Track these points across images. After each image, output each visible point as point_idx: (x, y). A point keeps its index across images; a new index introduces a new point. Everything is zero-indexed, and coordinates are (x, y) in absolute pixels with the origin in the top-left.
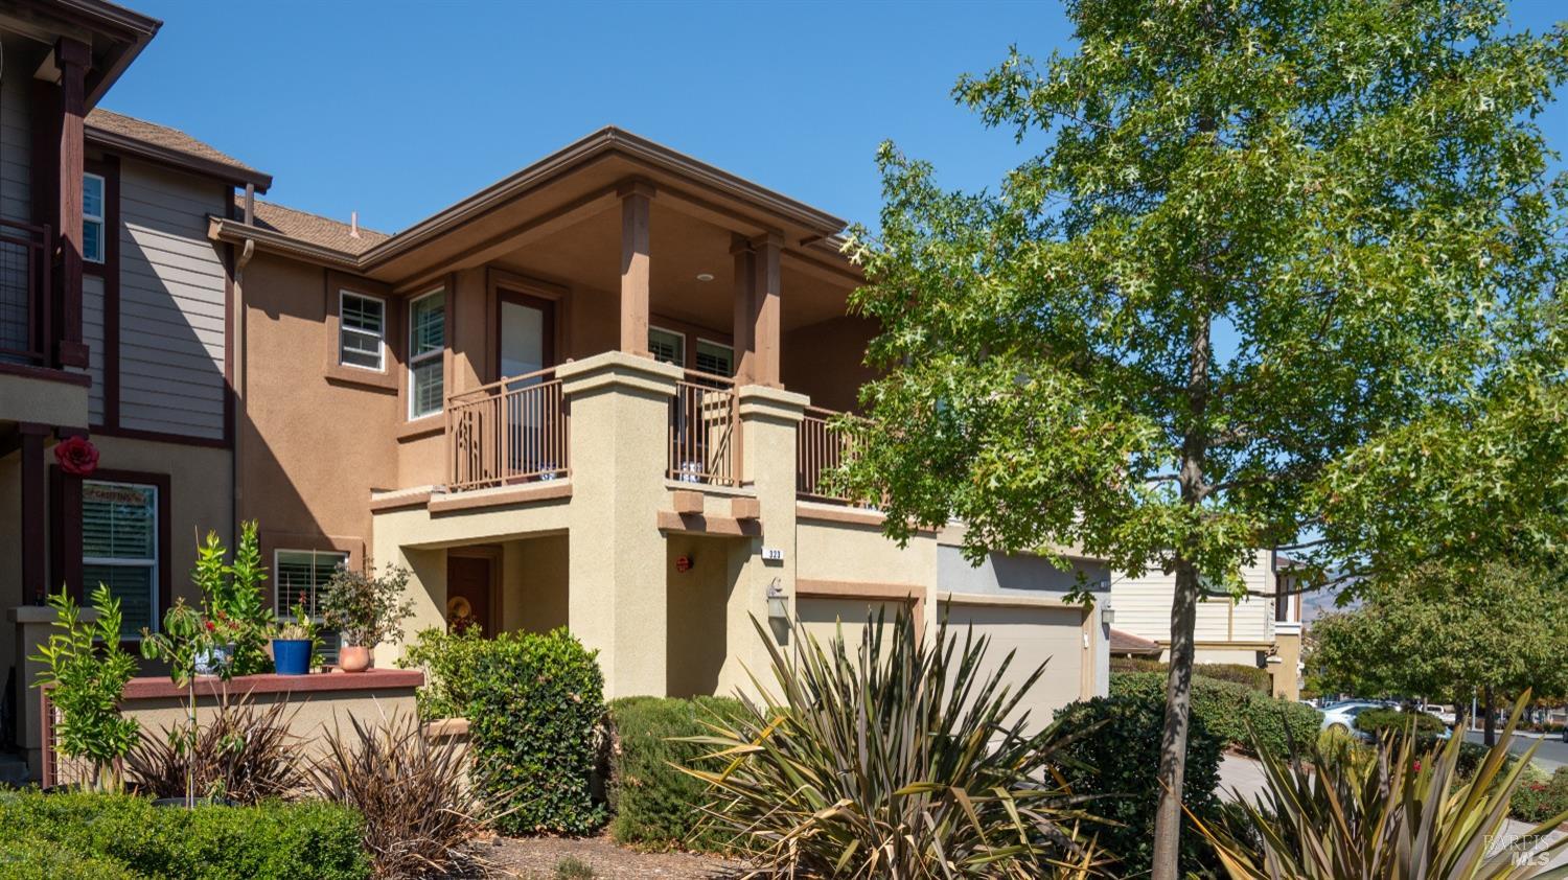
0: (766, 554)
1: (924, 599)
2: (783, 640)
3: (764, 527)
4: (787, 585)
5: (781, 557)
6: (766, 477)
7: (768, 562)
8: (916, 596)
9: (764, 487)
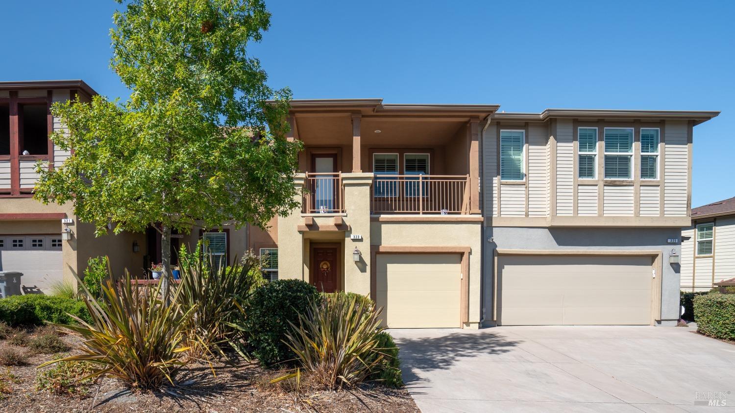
0: (352, 237)
1: (469, 252)
2: (363, 270)
3: (351, 227)
4: (365, 249)
5: (360, 238)
6: (353, 207)
7: (354, 240)
8: (462, 251)
9: (351, 211)
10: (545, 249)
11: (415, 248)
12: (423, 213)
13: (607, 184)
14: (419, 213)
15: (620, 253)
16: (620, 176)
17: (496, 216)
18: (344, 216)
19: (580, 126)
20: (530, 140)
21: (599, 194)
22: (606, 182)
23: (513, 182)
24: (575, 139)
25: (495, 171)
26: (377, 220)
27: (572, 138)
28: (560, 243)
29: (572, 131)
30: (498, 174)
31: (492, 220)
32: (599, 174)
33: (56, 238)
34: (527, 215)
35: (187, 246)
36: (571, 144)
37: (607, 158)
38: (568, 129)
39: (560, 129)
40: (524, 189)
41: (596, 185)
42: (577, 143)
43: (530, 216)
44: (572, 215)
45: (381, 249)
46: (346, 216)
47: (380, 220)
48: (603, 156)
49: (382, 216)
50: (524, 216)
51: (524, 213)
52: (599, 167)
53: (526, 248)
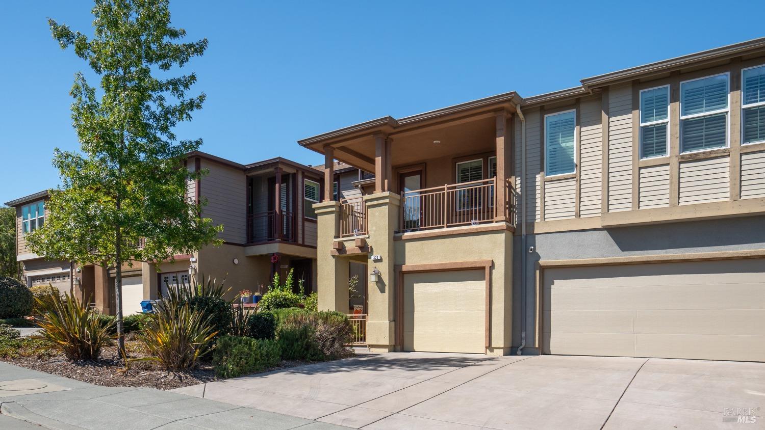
0: (373, 258)
1: (490, 267)
2: (383, 291)
3: (373, 247)
4: (384, 269)
5: (379, 258)
6: (374, 228)
7: (375, 261)
8: (482, 265)
9: (373, 232)
10: (603, 256)
11: (435, 265)
12: (448, 227)
13: (684, 160)
14: (443, 227)
15: (717, 256)
16: (708, 145)
17: (539, 221)
18: (367, 238)
19: (642, 89)
20: (582, 120)
21: (671, 176)
22: (683, 157)
23: (559, 177)
24: (635, 107)
25: (539, 166)
26: (400, 239)
27: (630, 107)
28: (624, 247)
29: (630, 97)
30: (542, 170)
31: (533, 226)
32: (671, 148)
33: (184, 274)
34: (579, 215)
35: (279, 275)
36: (630, 116)
37: (685, 124)
38: (626, 96)
39: (614, 99)
40: (574, 183)
41: (668, 164)
42: (637, 113)
43: (582, 216)
44: (630, 209)
45: (404, 269)
46: (369, 238)
47: (403, 239)
48: (678, 122)
49: (406, 234)
50: (574, 217)
51: (574, 213)
52: (671, 139)
53: (578, 257)
